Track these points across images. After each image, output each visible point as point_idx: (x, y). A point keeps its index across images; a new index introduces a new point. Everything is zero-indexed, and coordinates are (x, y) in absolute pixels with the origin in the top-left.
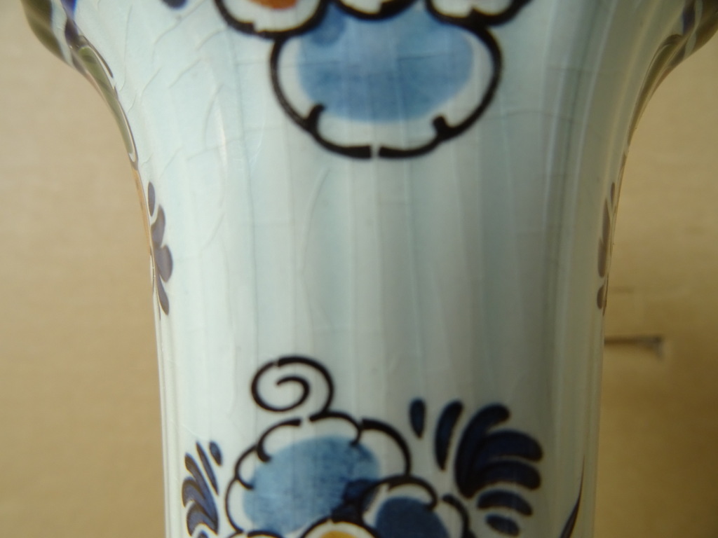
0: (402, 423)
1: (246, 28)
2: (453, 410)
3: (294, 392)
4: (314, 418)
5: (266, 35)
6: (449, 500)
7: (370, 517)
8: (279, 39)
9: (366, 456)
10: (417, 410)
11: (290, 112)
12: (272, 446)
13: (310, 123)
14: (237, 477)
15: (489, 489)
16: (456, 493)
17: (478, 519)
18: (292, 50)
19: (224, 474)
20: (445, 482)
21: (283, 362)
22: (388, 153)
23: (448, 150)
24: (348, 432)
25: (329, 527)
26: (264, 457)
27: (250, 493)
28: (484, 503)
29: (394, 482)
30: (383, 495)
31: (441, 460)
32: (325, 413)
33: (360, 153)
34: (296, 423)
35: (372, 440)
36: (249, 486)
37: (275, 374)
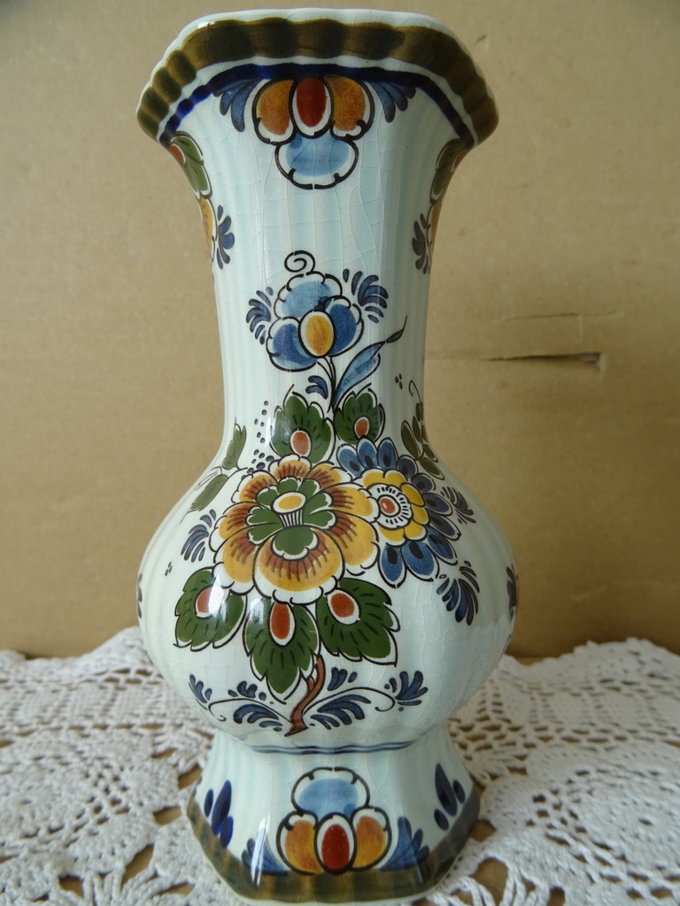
0: (340, 277)
1: (267, 141)
2: (359, 274)
3: (301, 264)
4: (308, 274)
5: (273, 143)
6: (354, 305)
7: (328, 310)
8: (278, 145)
9: (327, 288)
10: (346, 273)
11: (283, 172)
12: (292, 285)
13: (290, 176)
14: (279, 298)
15: (368, 305)
16: (357, 304)
17: (365, 314)
18: (284, 149)
19: (273, 299)
20: (354, 299)
21: (297, 253)
22: (318, 187)
23: (341, 185)
24: (320, 279)
25: (313, 314)
26: (289, 289)
27: (284, 304)
28: (367, 309)
29: (336, 298)
30: (333, 303)
31: (353, 291)
32: (312, 272)
33: (309, 187)
34: (301, 276)
35: (329, 282)
36: (283, 301)
37: (294, 257)
